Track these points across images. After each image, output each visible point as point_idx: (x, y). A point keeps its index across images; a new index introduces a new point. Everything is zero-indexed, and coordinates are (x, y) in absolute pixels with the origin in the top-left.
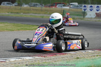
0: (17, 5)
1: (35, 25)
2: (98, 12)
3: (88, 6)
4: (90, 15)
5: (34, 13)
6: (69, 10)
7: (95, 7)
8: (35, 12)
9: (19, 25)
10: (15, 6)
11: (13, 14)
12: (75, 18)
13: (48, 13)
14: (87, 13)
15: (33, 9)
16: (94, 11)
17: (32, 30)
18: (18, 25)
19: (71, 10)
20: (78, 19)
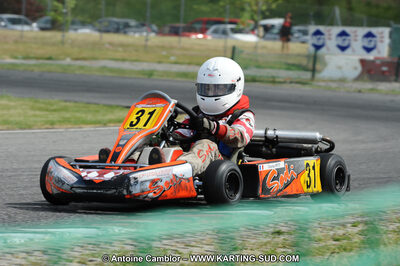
0: (48, 26)
1: (118, 106)
2: (370, 57)
3: (329, 31)
4: (340, 68)
5: (116, 60)
6: (256, 47)
7: (360, 38)
8: (118, 55)
9: (52, 108)
10: (42, 29)
11: (33, 62)
12: (277, 80)
13: (173, 59)
14: (327, 57)
15: (111, 44)
16: (354, 51)
17: (105, 125)
19: (264, 47)
20: (291, 82)
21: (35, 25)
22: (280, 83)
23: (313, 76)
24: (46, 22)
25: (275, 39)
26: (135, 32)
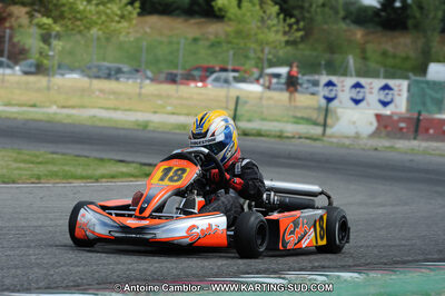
0: (33, 69)
1: (110, 160)
2: (387, 111)
3: (343, 82)
4: (354, 123)
5: (107, 109)
6: (261, 98)
7: (376, 90)
8: (110, 104)
9: (40, 160)
10: (26, 73)
11: (15, 109)
12: (285, 135)
13: (169, 108)
14: (339, 111)
15: (102, 91)
16: (368, 104)
17: (97, 180)
18: (34, 159)
19: (270, 98)
20: (300, 138)
21: (17, 68)
22: (288, 137)
23: (324, 130)
24: (30, 66)
25: (281, 90)
26: (128, 78)
